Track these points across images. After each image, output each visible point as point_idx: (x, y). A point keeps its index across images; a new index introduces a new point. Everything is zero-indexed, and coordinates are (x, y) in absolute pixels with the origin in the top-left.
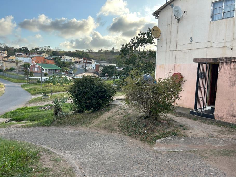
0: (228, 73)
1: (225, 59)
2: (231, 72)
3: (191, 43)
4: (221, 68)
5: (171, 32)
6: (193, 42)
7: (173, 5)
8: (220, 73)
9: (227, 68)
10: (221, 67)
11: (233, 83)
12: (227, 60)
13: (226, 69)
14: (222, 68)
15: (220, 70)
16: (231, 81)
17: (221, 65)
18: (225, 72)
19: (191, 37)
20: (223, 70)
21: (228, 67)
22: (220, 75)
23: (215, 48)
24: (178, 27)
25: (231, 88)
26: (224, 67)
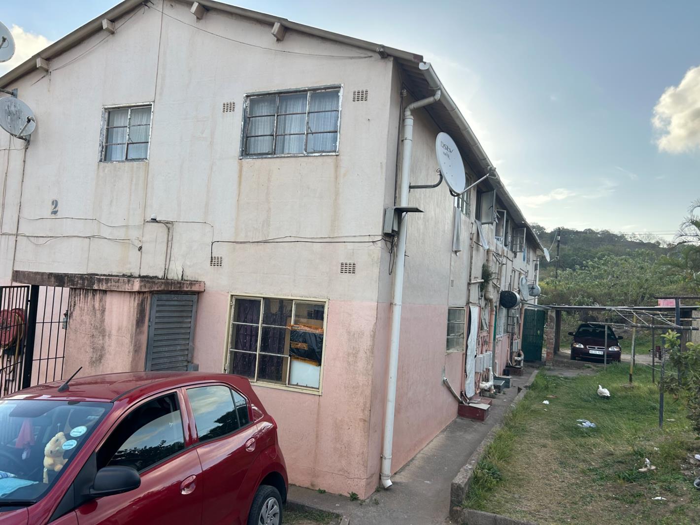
0: (88, 323)
1: (79, 282)
2: (95, 321)
3: (53, 216)
4: (75, 305)
5: (6, 173)
6: (59, 215)
7: (15, 92)
8: (71, 321)
9: (86, 306)
10: (75, 302)
11: (99, 354)
12: (84, 283)
13: (84, 310)
14: (77, 307)
15: (72, 313)
16: (93, 349)
17: (75, 297)
18: (82, 321)
19: (55, 198)
20: (79, 312)
21: (88, 304)
22: (71, 327)
23: (105, 240)
24: (24, 161)
25: (93, 368)
26: (81, 305)
